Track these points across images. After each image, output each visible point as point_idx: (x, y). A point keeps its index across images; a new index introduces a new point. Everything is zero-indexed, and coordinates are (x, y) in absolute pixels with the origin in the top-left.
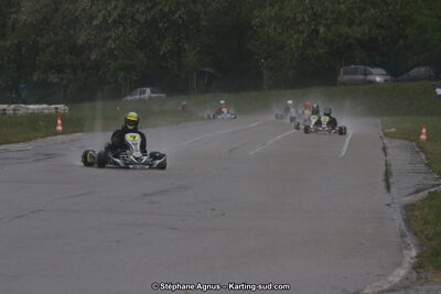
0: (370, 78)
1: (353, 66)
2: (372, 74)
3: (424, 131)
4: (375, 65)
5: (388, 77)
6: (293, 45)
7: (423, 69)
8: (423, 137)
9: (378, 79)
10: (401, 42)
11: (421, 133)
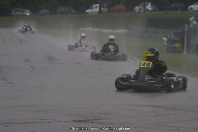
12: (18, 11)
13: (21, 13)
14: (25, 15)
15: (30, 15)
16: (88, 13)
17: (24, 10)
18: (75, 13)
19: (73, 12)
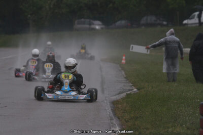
0: (93, 26)
1: (83, 20)
2: (93, 24)
3: (124, 58)
4: (95, 19)
5: (103, 26)
6: (47, 7)
7: (123, 22)
8: (123, 61)
9: (97, 27)
10: (111, 5)
11: (122, 59)
12: (84, 23)
13: (88, 26)
14: (94, 29)
15: (102, 28)
16: (185, 24)
17: (92, 21)
18: (167, 26)
19: (165, 23)
